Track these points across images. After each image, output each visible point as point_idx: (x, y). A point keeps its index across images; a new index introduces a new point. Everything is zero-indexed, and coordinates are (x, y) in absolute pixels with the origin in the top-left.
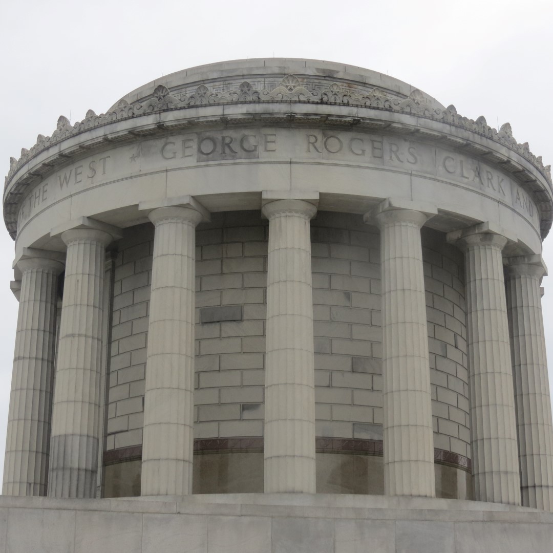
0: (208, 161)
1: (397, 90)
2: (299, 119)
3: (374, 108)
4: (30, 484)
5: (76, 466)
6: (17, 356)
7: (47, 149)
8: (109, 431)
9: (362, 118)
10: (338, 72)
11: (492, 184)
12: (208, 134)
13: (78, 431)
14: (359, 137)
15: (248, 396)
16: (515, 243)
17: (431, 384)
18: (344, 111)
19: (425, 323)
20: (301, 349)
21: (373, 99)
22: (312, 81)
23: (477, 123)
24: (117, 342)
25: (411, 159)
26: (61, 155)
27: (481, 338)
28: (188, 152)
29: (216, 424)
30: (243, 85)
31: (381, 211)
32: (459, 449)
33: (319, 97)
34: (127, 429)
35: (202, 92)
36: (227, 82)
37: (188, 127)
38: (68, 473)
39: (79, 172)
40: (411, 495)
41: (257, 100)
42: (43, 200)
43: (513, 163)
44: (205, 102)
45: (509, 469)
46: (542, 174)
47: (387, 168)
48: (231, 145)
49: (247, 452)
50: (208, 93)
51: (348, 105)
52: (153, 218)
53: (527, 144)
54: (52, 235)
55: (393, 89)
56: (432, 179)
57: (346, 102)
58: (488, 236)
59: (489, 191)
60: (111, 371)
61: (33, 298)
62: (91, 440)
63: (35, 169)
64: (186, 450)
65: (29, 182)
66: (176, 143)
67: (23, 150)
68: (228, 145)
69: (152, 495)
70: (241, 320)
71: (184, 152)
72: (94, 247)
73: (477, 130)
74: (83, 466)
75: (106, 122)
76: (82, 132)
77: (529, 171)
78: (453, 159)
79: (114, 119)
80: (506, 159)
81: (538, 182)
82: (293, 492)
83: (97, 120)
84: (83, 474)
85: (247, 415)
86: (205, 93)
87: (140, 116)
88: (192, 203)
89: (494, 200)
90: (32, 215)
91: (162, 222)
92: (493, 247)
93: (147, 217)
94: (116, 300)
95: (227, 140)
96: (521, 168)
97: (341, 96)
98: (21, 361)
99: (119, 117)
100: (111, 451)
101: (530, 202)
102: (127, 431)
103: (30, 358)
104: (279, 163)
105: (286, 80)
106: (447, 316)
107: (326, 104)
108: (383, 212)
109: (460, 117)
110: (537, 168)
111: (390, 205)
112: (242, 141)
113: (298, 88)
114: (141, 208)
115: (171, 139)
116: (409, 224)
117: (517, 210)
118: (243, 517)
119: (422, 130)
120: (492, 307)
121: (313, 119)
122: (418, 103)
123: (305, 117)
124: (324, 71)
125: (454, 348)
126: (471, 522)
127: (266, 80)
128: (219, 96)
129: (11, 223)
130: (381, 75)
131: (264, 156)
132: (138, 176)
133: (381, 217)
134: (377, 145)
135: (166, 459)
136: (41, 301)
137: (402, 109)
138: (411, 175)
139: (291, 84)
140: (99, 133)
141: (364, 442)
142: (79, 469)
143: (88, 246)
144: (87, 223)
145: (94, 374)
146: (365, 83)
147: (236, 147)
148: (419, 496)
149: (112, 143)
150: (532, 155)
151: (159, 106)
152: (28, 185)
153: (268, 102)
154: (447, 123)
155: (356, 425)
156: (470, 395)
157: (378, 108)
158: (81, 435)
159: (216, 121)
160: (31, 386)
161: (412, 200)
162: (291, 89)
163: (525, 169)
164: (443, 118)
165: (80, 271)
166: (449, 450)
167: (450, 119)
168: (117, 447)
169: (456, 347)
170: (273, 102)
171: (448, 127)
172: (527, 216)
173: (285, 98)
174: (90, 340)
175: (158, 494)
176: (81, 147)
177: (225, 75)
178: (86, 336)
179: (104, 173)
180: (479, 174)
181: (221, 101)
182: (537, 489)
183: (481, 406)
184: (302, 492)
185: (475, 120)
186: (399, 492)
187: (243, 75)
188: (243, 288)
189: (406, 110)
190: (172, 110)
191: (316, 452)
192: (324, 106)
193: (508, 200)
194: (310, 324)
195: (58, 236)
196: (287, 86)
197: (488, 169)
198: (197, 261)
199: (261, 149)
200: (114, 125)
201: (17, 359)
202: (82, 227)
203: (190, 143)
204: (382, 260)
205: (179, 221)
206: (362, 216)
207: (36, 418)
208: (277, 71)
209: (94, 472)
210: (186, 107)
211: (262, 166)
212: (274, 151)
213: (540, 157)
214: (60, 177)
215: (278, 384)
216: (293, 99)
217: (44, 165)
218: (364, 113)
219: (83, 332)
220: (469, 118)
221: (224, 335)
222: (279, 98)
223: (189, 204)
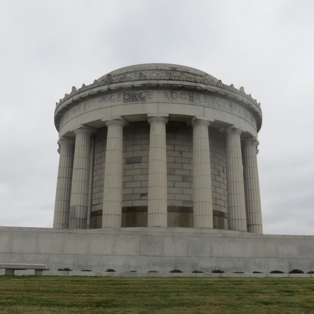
0: (127, 102)
1: (201, 75)
2: (161, 86)
3: (190, 81)
4: (63, 224)
5: (79, 217)
6: (59, 176)
7: (68, 99)
8: (93, 204)
9: (185, 85)
10: (178, 68)
11: (236, 110)
12: (127, 92)
13: (79, 204)
14: (184, 92)
15: (143, 191)
16: (245, 132)
17: (212, 185)
18: (178, 83)
19: (209, 163)
20: (161, 173)
21: (189, 78)
22: (168, 72)
23: (230, 87)
24: (96, 171)
25: (204, 101)
26: (73, 101)
27: (231, 169)
28: (120, 99)
29: (131, 201)
30: (140, 74)
31: (193, 120)
32: (224, 210)
33: (169, 77)
34: (99, 203)
35: (125, 76)
36: (136, 73)
37: (120, 90)
38: (75, 220)
39: (80, 107)
40: (203, 228)
41: (145, 79)
42: (68, 118)
43: (244, 102)
44: (125, 80)
45: (242, 218)
46: (257, 106)
47: (195, 104)
48: (136, 96)
49: (143, 212)
50: (127, 77)
51: (180, 80)
52: (107, 124)
53: (250, 94)
54: (70, 131)
55: (199, 74)
56: (212, 108)
57: (179, 79)
58: (235, 129)
59: (235, 113)
60: (94, 182)
61: (64, 155)
62: (85, 207)
63: (64, 107)
64: (119, 211)
65: (63, 111)
66: (115, 96)
67: (60, 99)
68: (135, 96)
69: (106, 228)
70: (141, 162)
71: (118, 99)
72: (86, 135)
73: (230, 89)
74: (81, 217)
75: (89, 88)
76: (81, 92)
77: (251, 105)
78: (221, 101)
79: (92, 87)
80: (241, 100)
81: (255, 109)
82: (158, 227)
83: (86, 88)
84: (81, 220)
85: (143, 198)
86: (126, 77)
87: (102, 86)
88: (121, 118)
89: (237, 116)
90: (64, 124)
91: (110, 126)
92: (236, 134)
93: (105, 124)
94: (96, 155)
95: (134, 95)
96: (248, 104)
97: (177, 77)
98: (60, 179)
99: (94, 86)
100: (93, 212)
101: (252, 117)
102: (99, 204)
103: (63, 177)
104: (154, 103)
105: (156, 71)
106: (220, 160)
107: (171, 80)
108: (194, 121)
109: (223, 85)
110: (254, 104)
111: (196, 118)
112: (140, 95)
113: (161, 74)
114: (102, 120)
115: (114, 94)
116: (203, 125)
117: (246, 120)
118: (128, 236)
119: (208, 90)
120: (236, 156)
121: (166, 86)
122: (207, 79)
123: (163, 85)
124: (172, 68)
125: (223, 173)
126: (217, 237)
127: (150, 71)
128: (131, 78)
129: (58, 127)
130: (195, 69)
131: (148, 100)
132: (102, 108)
133: (193, 123)
134: (191, 95)
135: (111, 214)
136: (67, 156)
137: (201, 81)
138: (204, 107)
139: (158, 73)
140: (87, 93)
141: (186, 208)
142: (80, 218)
143: (84, 135)
144: (83, 126)
145: (86, 183)
146: (188, 72)
147: (137, 97)
148: (207, 228)
149: (92, 96)
150: (252, 99)
151: (109, 82)
152: (62, 112)
153: (149, 80)
154: (218, 87)
155: (184, 201)
156: (227, 189)
157: (191, 82)
158: (80, 206)
159: (130, 87)
160: (64, 188)
161: (204, 116)
162: (158, 75)
163: (249, 104)
164: (217, 85)
165: (81, 144)
166: (220, 211)
167: (219, 85)
168: (96, 210)
169: (224, 172)
170: (151, 80)
171: (218, 88)
172: (251, 122)
173: (156, 78)
174: (84, 170)
175: (108, 228)
176: (80, 98)
177: (135, 70)
178: (83, 169)
179: (89, 108)
180: (231, 106)
181: (132, 80)
182: (254, 226)
183: (234, 194)
184: (162, 227)
185: (229, 86)
186: (199, 227)
187: (142, 70)
188: (141, 150)
189: (202, 82)
190: (113, 83)
191: (168, 212)
192: (171, 81)
193: (243, 116)
194: (165, 164)
195: (73, 131)
196: (156, 74)
197: (235, 104)
198: (123, 141)
199: (147, 97)
200: (92, 89)
201: (59, 178)
202: (81, 128)
203: (121, 96)
204: (193, 139)
205: (116, 125)
206: (186, 122)
207: (66, 199)
208: (154, 68)
209: (86, 219)
210: (119, 82)
211: (147, 104)
212: (152, 98)
213: (256, 100)
214: (73, 109)
215: (153, 186)
216: (159, 79)
217: (67, 105)
218: (186, 83)
219: (82, 167)
220: (227, 85)
221: (134, 168)
222: (154, 78)
223: (120, 119)
